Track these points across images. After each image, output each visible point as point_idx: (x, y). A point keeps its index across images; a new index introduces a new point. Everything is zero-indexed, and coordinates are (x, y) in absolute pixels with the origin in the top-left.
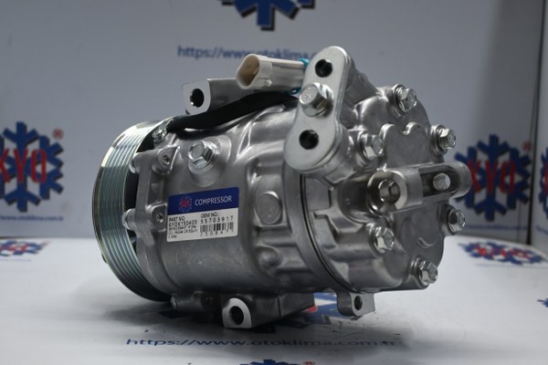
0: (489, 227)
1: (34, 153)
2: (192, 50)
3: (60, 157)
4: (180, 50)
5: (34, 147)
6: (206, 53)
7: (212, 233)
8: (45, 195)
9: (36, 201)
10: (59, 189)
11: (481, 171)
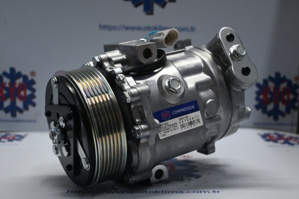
0: (276, 124)
1: (20, 84)
2: (107, 26)
3: (35, 86)
4: (100, 26)
5: (19, 81)
6: (115, 28)
7: (188, 128)
8: (26, 108)
9: (21, 111)
10: (34, 105)
11: (271, 93)
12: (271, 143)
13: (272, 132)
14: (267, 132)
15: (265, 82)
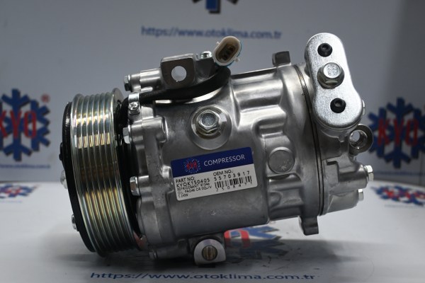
0: (397, 174)
1: (26, 114)
2: (153, 30)
3: (48, 117)
4: (143, 30)
5: (26, 109)
6: (164, 32)
7: (229, 187)
8: (35, 147)
9: (29, 153)
10: (47, 143)
11: (390, 128)
12: (390, 202)
13: (391, 185)
14: (384, 184)
15: (382, 112)
